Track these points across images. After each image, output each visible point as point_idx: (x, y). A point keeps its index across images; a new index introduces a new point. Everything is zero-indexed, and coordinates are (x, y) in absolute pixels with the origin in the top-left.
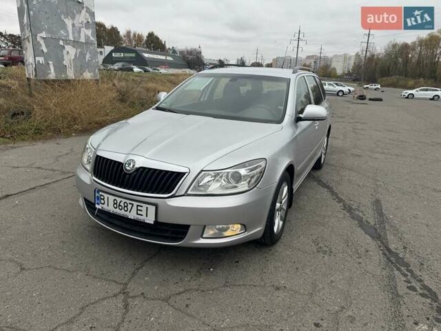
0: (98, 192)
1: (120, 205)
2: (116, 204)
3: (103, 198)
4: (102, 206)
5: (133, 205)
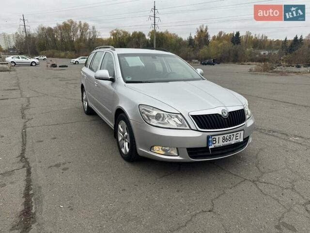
0: (211, 137)
2: (224, 139)
3: (214, 139)
4: (215, 145)
5: (234, 135)
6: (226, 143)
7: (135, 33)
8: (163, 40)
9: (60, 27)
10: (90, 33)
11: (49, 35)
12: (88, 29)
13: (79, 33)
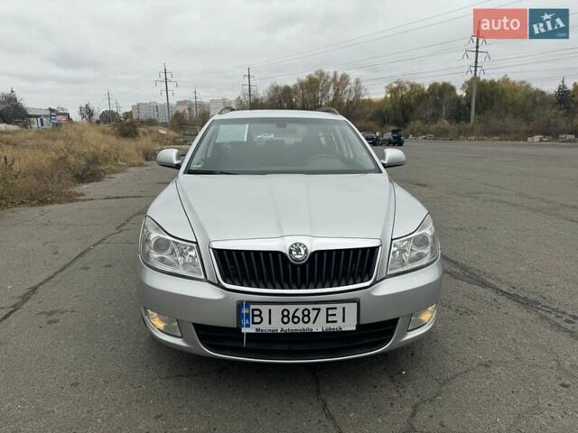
0: (248, 306)
1: (294, 317)
2: (287, 316)
3: (258, 313)
4: (257, 326)
5: (319, 310)
6: (291, 327)
7: (434, 87)
8: (495, 97)
9: (301, 84)
10: (350, 91)
11: (285, 98)
12: (347, 83)
13: (331, 92)
